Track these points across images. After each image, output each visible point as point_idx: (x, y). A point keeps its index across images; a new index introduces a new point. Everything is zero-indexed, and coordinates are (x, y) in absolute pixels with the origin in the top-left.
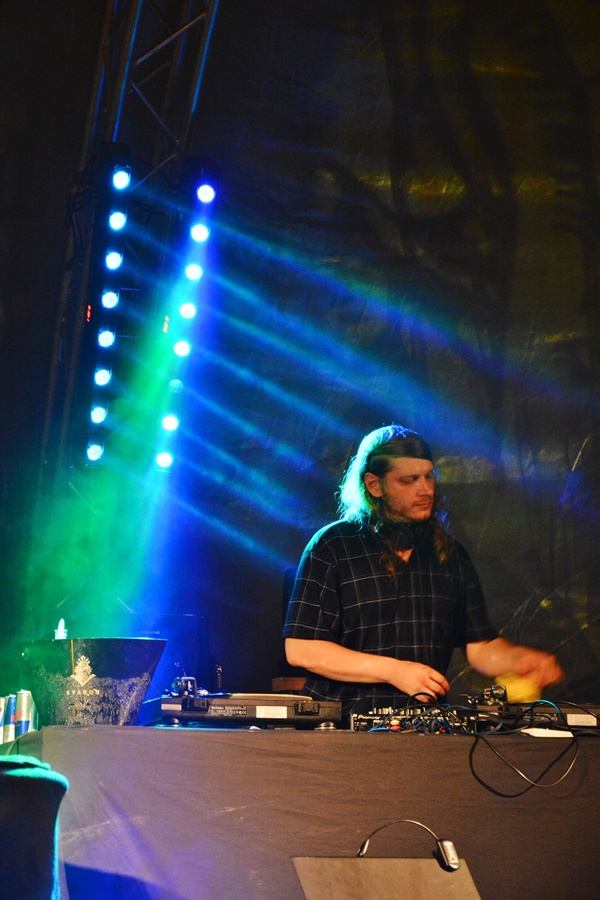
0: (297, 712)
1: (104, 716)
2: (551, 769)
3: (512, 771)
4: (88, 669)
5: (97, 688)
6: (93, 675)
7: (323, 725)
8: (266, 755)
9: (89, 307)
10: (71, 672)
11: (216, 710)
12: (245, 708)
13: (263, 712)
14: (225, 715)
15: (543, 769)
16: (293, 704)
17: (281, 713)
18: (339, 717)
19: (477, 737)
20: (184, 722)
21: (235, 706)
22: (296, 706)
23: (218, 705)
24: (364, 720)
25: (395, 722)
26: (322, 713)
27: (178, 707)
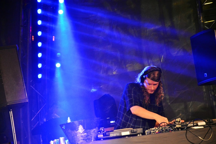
0: (132, 133)
1: (88, 140)
2: (206, 136)
3: (197, 137)
4: (82, 128)
5: (85, 133)
6: (84, 130)
7: (138, 135)
8: (136, 143)
9: (33, 36)
10: (78, 130)
11: (112, 135)
12: (119, 133)
13: (123, 134)
14: (114, 136)
15: (204, 136)
16: (130, 130)
17: (128, 133)
18: (142, 132)
19: (187, 130)
20: (104, 139)
21: (116, 133)
22: (131, 131)
23: (112, 134)
24: (149, 132)
25: (157, 131)
26: (138, 132)
27: (102, 136)
